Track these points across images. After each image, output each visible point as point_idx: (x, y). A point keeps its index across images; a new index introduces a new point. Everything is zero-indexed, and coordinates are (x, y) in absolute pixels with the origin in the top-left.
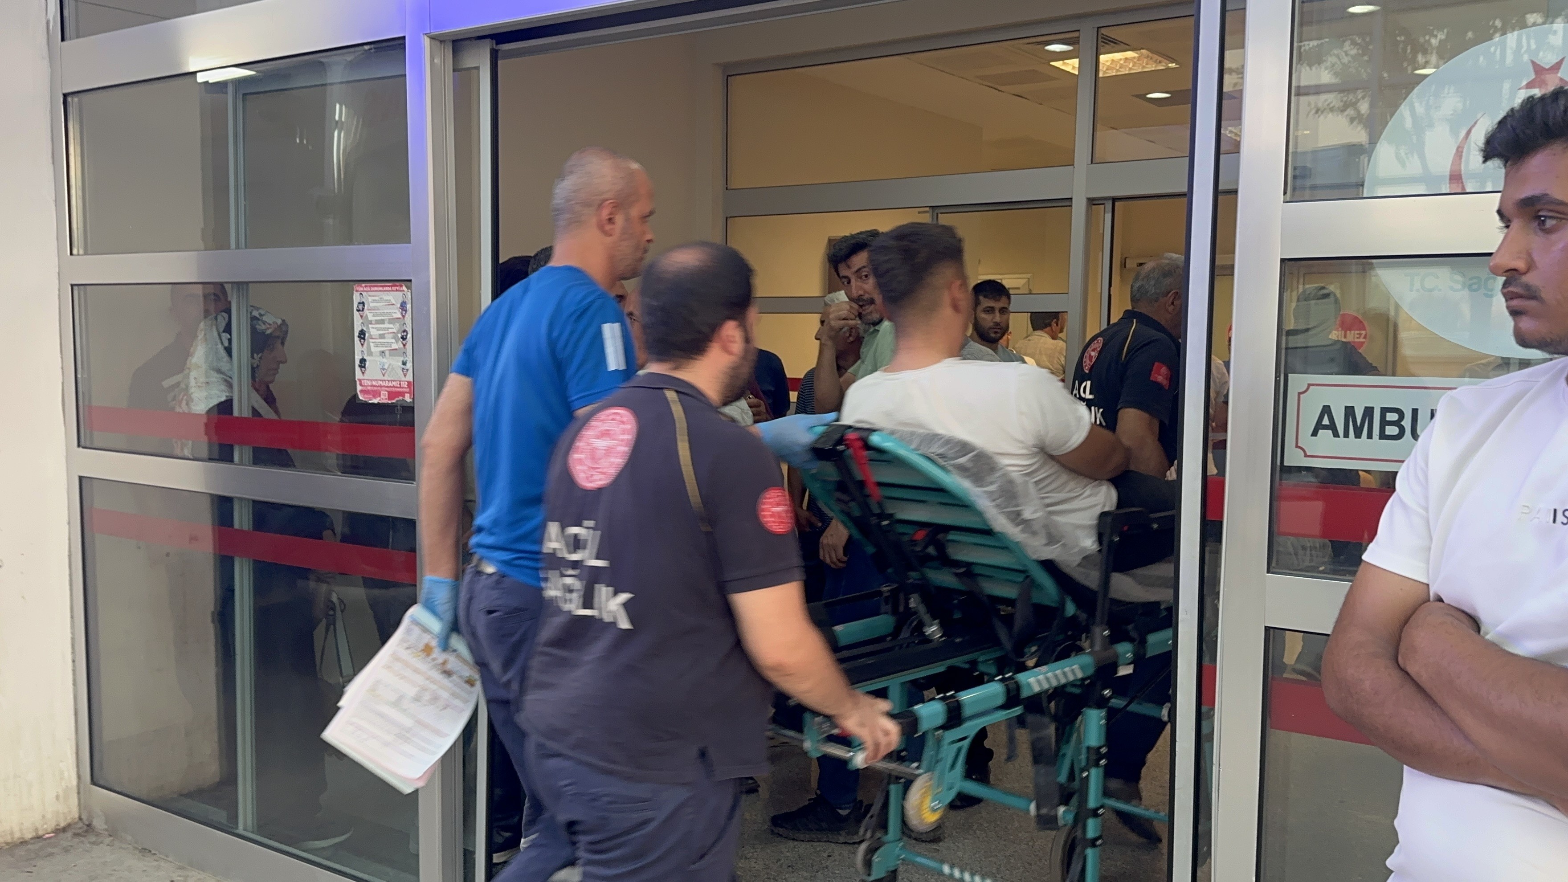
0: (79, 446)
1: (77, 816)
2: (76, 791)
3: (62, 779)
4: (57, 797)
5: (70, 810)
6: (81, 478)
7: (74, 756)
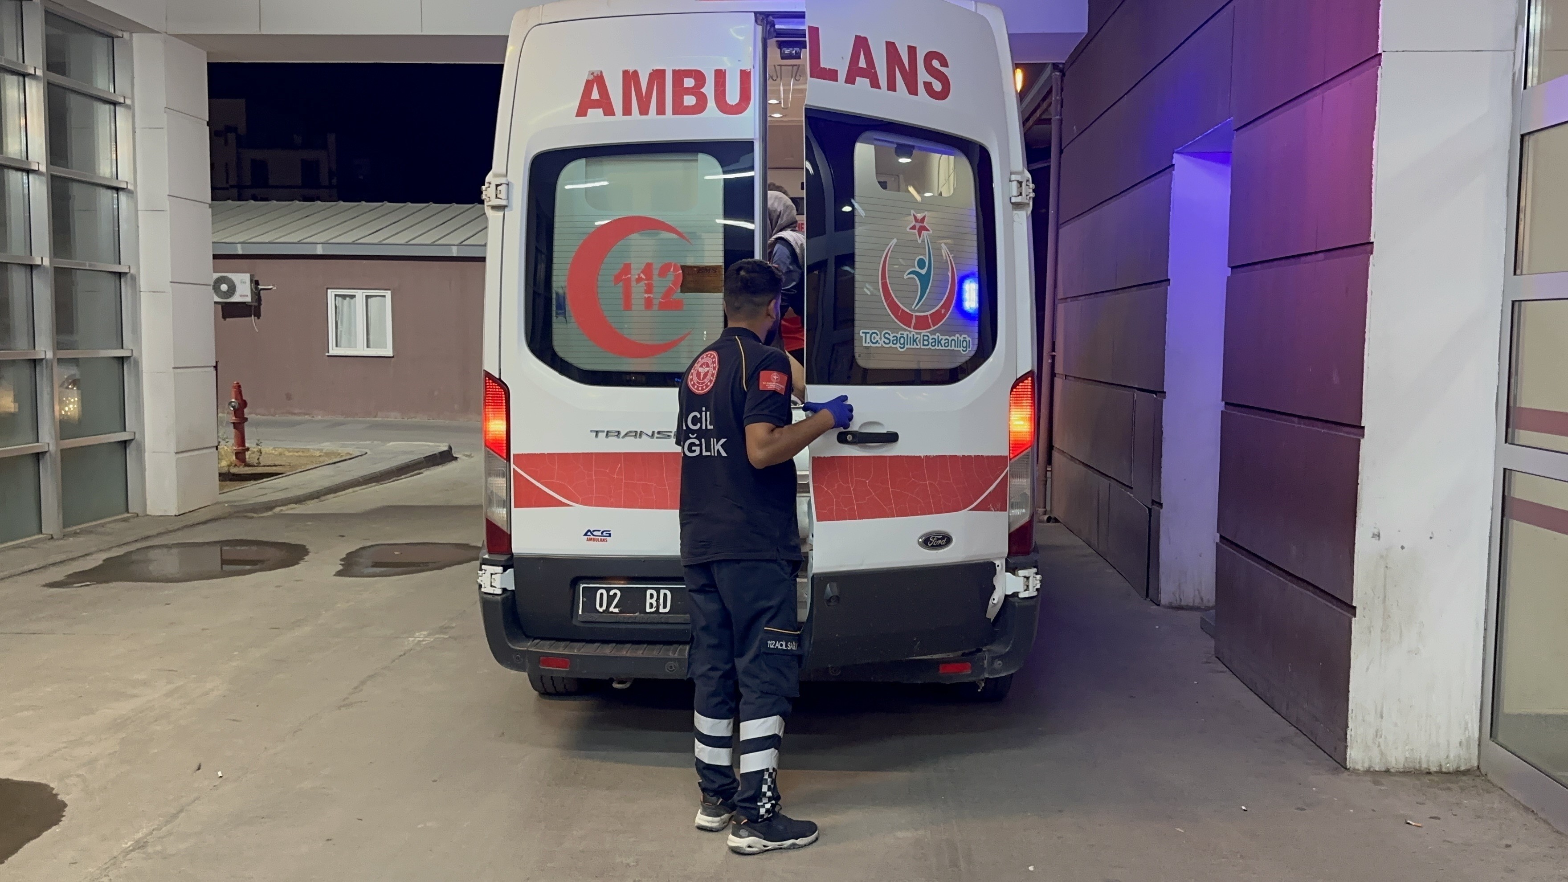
0: (1506, 442)
1: (1476, 764)
2: (1477, 743)
3: (1466, 728)
4: (1460, 743)
5: (1469, 758)
6: (1505, 470)
7: (1479, 711)
